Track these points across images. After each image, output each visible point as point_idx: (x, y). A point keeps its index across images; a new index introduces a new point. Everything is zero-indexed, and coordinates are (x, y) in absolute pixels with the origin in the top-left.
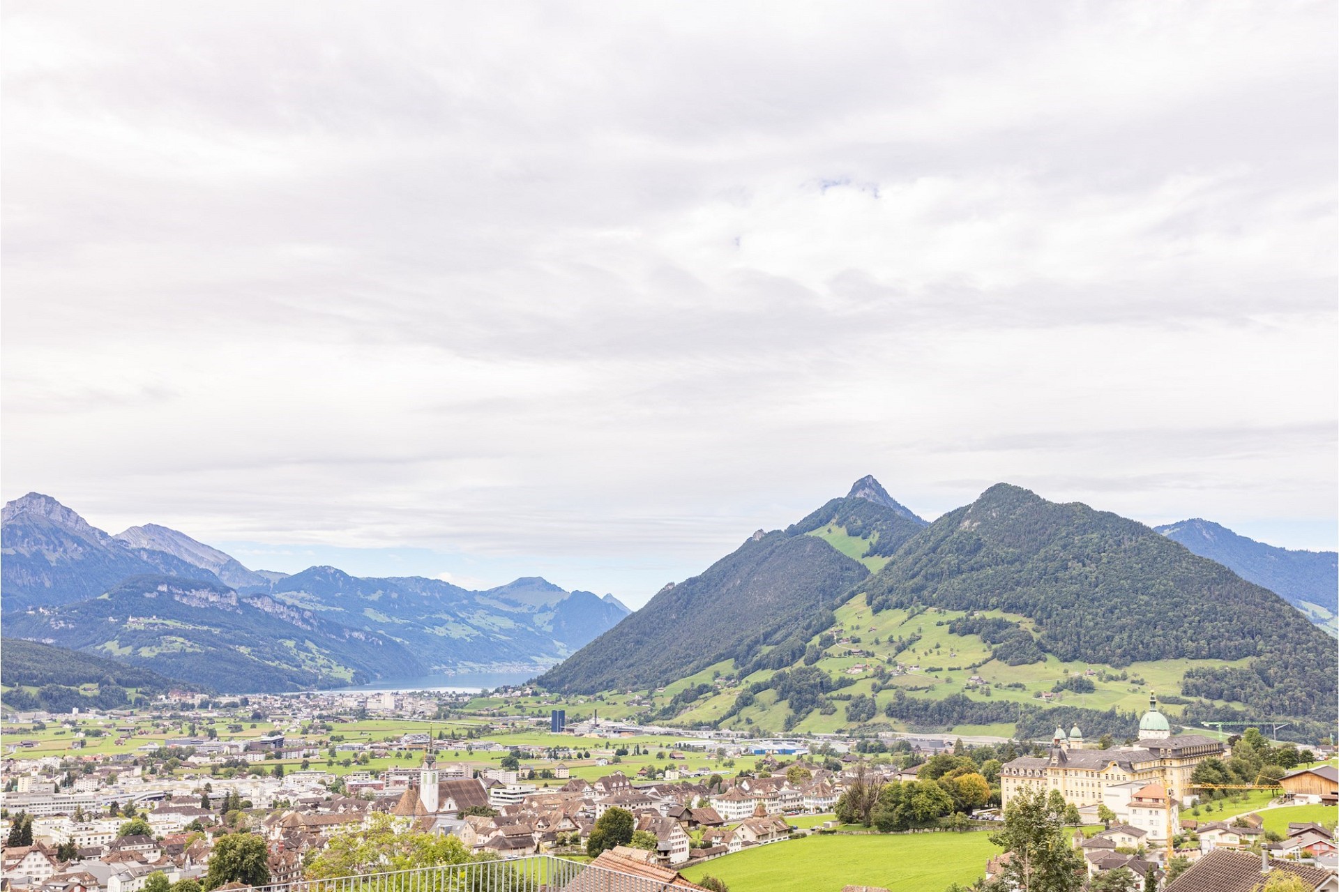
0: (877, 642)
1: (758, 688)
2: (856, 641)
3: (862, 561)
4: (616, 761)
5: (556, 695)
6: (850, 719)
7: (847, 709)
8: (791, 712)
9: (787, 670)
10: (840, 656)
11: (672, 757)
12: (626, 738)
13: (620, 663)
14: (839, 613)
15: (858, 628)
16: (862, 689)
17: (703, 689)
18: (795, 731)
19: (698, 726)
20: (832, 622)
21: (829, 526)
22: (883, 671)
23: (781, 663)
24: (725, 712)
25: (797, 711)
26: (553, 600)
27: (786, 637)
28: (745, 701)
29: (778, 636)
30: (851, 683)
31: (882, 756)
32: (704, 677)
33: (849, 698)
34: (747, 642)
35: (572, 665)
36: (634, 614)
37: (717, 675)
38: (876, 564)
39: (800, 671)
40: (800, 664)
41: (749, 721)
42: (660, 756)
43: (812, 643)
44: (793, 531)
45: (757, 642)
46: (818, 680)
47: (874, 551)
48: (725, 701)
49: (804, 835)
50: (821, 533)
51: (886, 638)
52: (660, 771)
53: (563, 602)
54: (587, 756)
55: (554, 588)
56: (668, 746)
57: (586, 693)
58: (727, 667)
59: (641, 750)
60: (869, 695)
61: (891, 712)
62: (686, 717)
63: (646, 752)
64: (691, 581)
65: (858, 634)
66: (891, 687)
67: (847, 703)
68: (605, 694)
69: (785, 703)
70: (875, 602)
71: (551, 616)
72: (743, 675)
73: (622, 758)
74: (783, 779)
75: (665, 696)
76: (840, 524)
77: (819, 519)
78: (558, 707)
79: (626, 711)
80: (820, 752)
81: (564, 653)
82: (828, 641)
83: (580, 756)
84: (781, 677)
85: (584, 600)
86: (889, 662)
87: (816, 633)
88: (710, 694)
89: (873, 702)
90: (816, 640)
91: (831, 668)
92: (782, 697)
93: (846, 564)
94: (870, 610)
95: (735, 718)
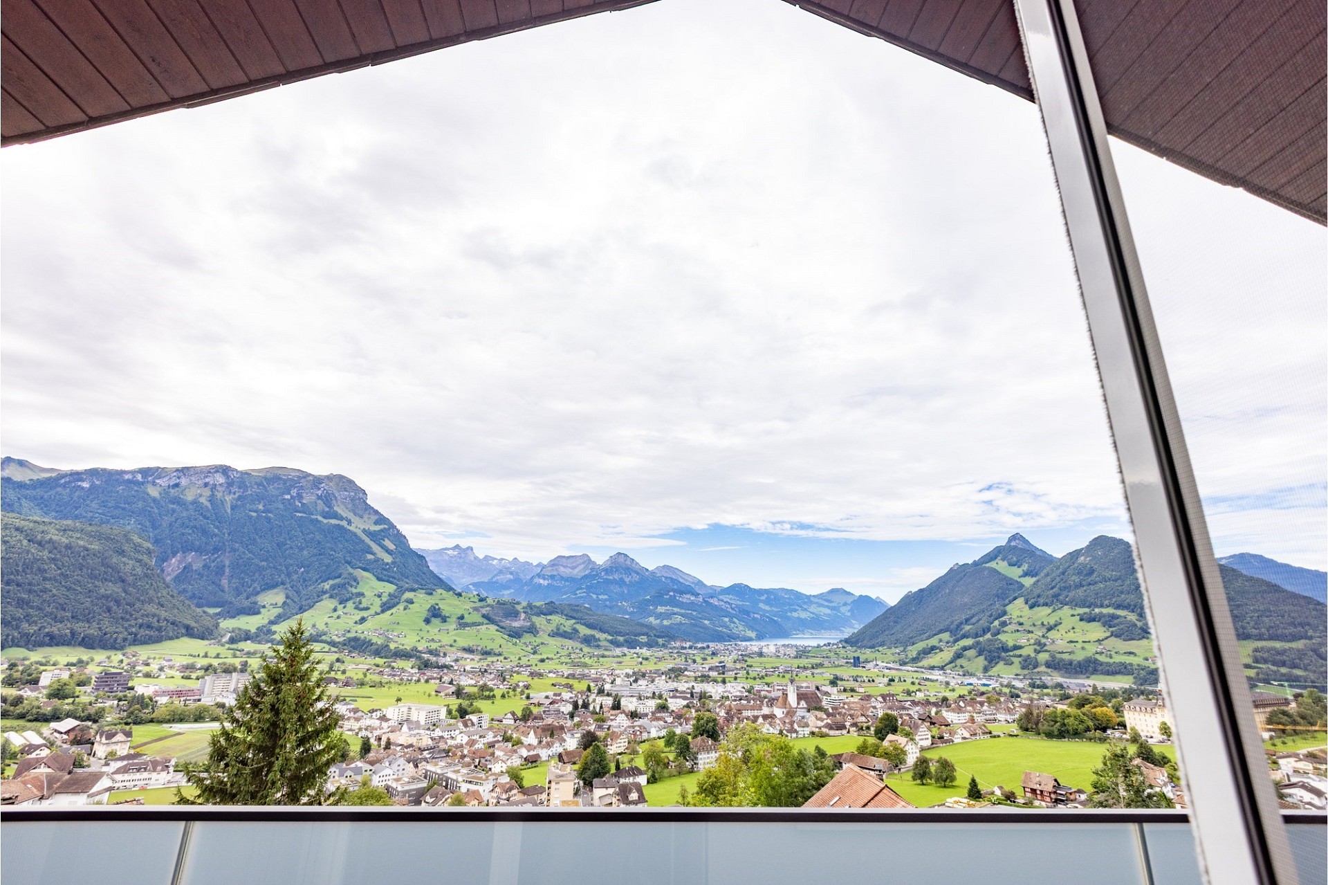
0: (1034, 625)
1: (965, 649)
2: (1021, 624)
3: (1019, 580)
4: (889, 685)
5: (855, 648)
6: (1023, 668)
7: (1020, 662)
8: (986, 663)
9: (981, 639)
10: (1012, 632)
11: (919, 684)
12: (893, 673)
13: (887, 632)
14: (1008, 608)
15: (1021, 617)
16: (1028, 651)
17: (933, 648)
18: (990, 673)
19: (932, 668)
20: (1005, 613)
21: (997, 561)
22: (1040, 641)
23: (976, 636)
24: (947, 661)
25: (990, 662)
26: (850, 600)
27: (978, 621)
28: (958, 656)
29: (974, 620)
30: (1020, 647)
31: (1045, 691)
32: (933, 642)
33: (1020, 656)
34: (956, 623)
35: (862, 632)
36: (892, 607)
37: (941, 641)
38: (1028, 582)
39: (989, 640)
40: (988, 636)
41: (962, 667)
42: (913, 683)
43: (994, 624)
44: (975, 564)
45: (961, 623)
46: (1000, 645)
47: (1025, 574)
48: (947, 655)
49: (999, 736)
50: (993, 565)
51: (1040, 623)
52: (913, 692)
53: (855, 600)
54: (873, 681)
55: (849, 593)
56: (917, 678)
57: (870, 648)
58: (946, 636)
59: (902, 680)
60: (1033, 655)
61: (1048, 665)
62: (925, 663)
63: (905, 681)
64: (921, 591)
65: (1021, 620)
66: (1046, 651)
67: (1020, 659)
68: (880, 649)
69: (982, 658)
70: (1029, 603)
71: (849, 608)
72: (956, 641)
73: (892, 683)
74: (984, 702)
75: (913, 651)
76: (1003, 560)
77: (991, 556)
78: (856, 655)
79: (892, 658)
80: (1006, 686)
81: (857, 627)
82: (1004, 624)
83: (869, 681)
84: (978, 643)
85: (865, 600)
86: (1043, 636)
87: (996, 619)
88: (938, 651)
89: (1036, 659)
90: (996, 623)
91: (1008, 638)
92: (980, 654)
93: (1010, 582)
94: (1027, 607)
95: (953, 665)
